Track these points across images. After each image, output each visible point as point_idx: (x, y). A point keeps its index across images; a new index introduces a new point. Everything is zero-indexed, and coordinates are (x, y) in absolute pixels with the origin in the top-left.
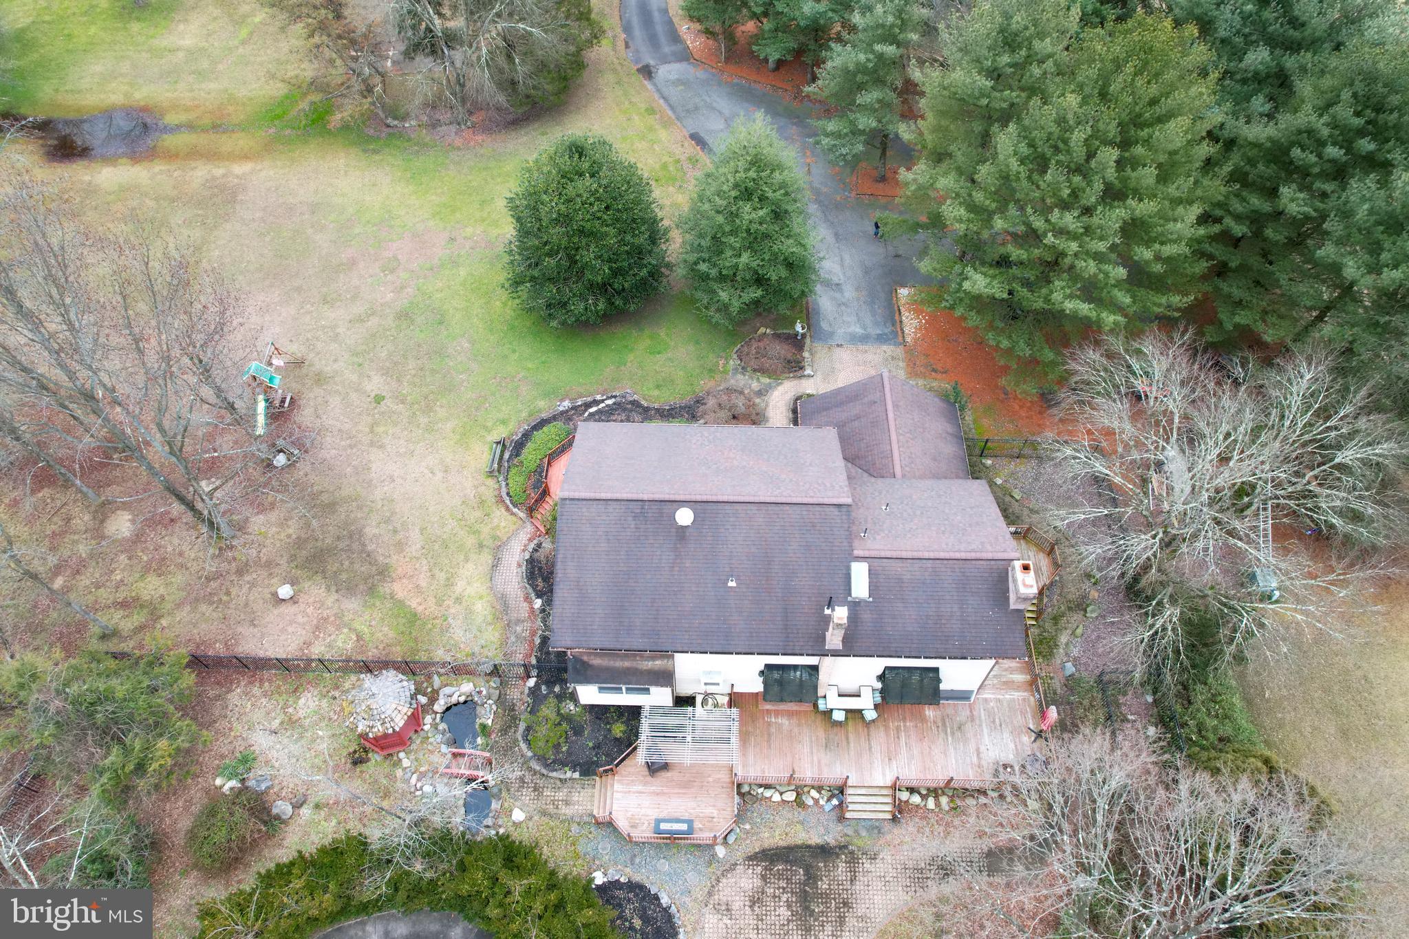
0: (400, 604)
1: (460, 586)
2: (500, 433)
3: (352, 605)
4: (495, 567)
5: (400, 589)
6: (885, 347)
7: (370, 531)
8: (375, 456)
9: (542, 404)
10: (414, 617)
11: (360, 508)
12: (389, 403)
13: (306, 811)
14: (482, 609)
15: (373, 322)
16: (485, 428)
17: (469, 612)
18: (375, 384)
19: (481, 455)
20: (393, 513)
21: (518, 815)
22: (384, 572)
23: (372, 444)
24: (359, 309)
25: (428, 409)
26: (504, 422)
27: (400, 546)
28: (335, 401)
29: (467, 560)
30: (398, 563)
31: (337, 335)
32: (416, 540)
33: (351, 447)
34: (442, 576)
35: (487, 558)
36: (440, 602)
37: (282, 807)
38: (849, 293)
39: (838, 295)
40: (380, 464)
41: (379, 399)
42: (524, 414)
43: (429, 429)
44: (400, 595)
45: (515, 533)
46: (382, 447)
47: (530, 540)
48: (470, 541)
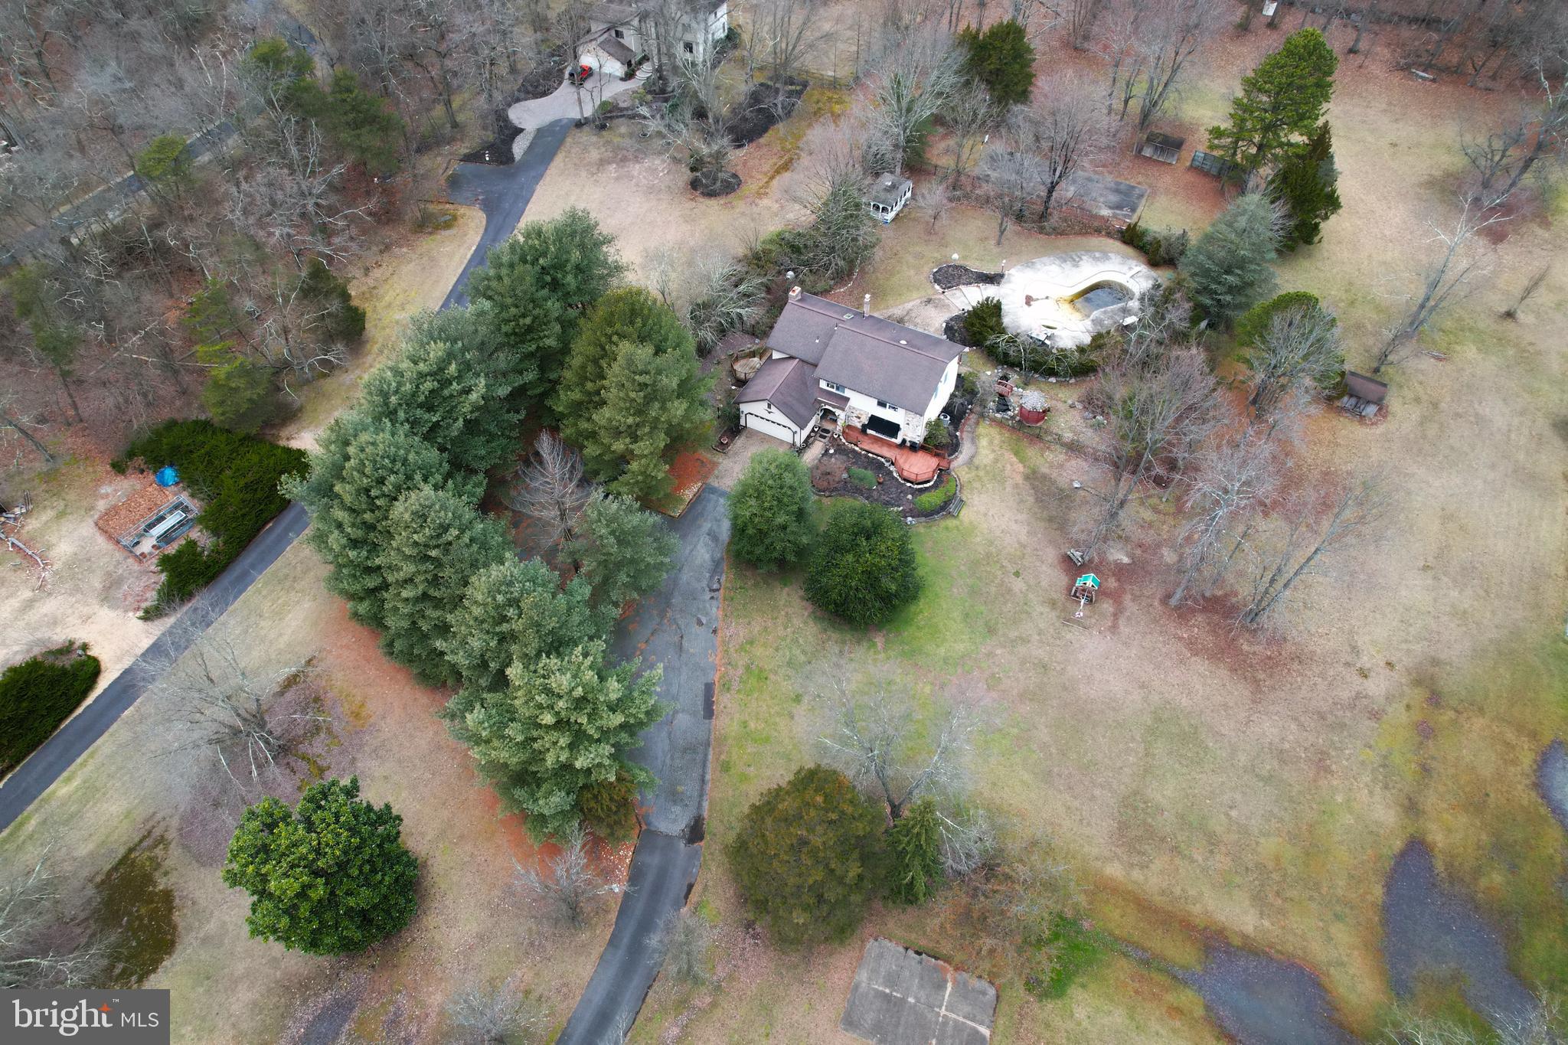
0: (1021, 461)
1: (992, 456)
2: (951, 523)
3: (1045, 470)
4: (973, 457)
5: (1020, 467)
6: (716, 485)
7: (1031, 500)
8: (1023, 538)
9: (922, 530)
10: (1016, 454)
11: (1036, 513)
12: (1011, 569)
13: (1070, 402)
14: (984, 442)
15: (1013, 634)
16: (958, 530)
17: (991, 443)
18: (1018, 585)
19: (966, 515)
20: (1019, 503)
21: (989, 373)
22: (1027, 478)
23: (1025, 547)
24: (1022, 650)
25: (988, 555)
26: (947, 528)
27: (1016, 486)
28: (1044, 584)
29: (986, 466)
30: (1019, 479)
31: (1039, 634)
32: (1009, 484)
33: (1036, 550)
34: (999, 465)
35: (976, 461)
36: (1002, 455)
37: (1079, 406)
38: (707, 526)
39: (715, 527)
40: (1022, 532)
41: (1017, 574)
42: (934, 528)
43: (991, 543)
44: (1021, 465)
45: (959, 467)
46: (1019, 543)
47: (952, 460)
48: (981, 473)
